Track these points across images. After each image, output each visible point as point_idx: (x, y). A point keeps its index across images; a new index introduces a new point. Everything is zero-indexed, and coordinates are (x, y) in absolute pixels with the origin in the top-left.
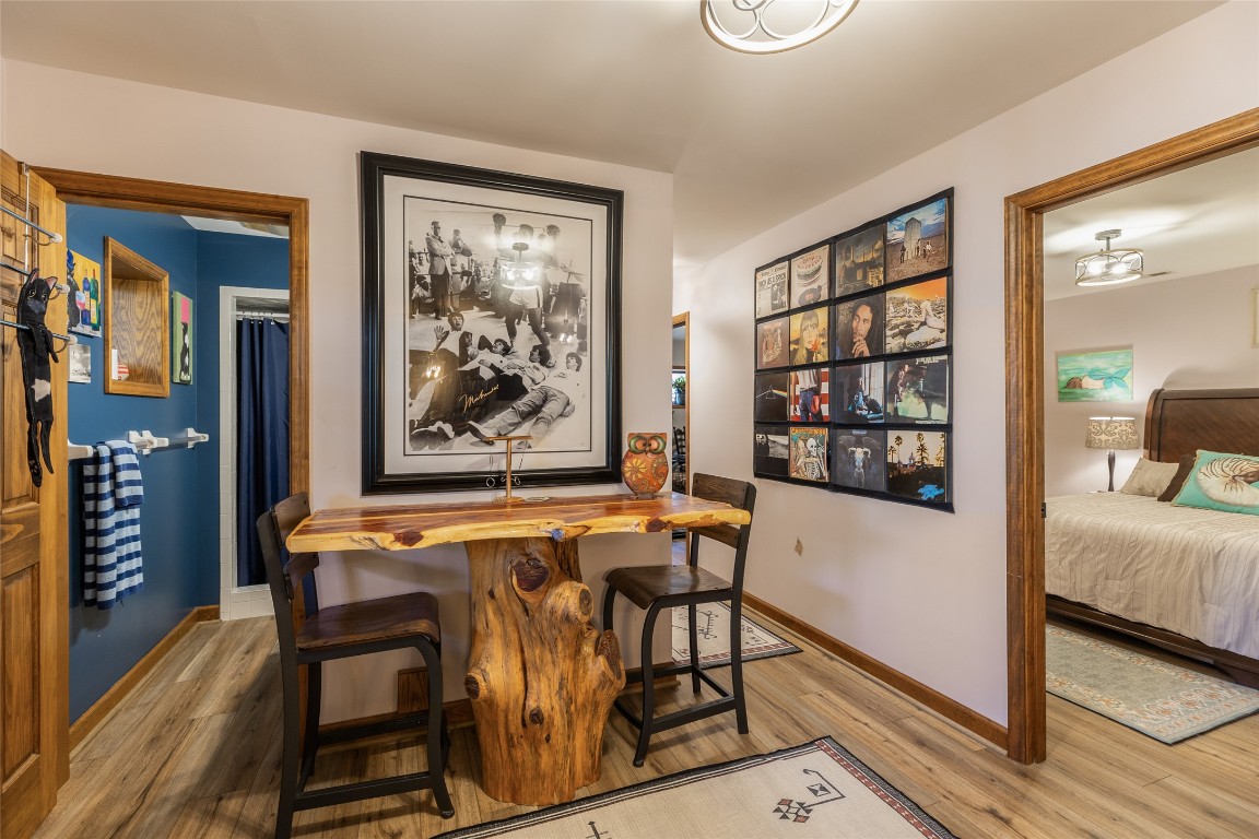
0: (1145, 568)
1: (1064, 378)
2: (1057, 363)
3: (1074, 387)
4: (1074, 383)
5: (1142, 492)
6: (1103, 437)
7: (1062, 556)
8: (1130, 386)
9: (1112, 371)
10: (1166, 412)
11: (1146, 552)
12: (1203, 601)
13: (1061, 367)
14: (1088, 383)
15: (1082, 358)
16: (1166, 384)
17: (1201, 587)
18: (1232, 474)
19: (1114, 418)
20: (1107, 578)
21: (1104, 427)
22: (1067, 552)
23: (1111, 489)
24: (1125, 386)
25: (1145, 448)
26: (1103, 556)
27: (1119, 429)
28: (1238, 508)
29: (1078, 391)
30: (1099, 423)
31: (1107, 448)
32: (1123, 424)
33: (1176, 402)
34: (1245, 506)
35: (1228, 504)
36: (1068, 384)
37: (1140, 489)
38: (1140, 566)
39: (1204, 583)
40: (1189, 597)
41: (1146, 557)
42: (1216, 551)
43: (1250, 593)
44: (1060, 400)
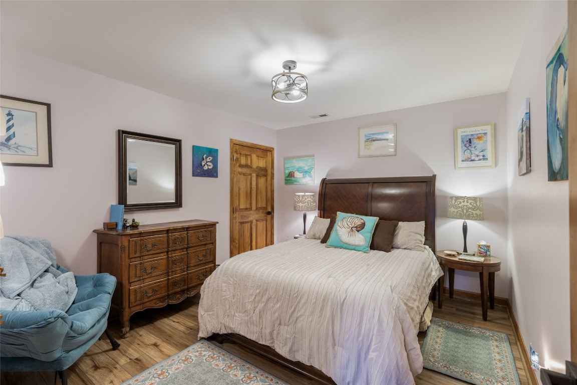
0: (301, 316)
1: (287, 172)
2: (284, 163)
3: (291, 177)
4: (291, 175)
5: (314, 238)
6: (301, 204)
7: (255, 305)
8: (313, 177)
9: (306, 168)
10: (327, 190)
11: (303, 301)
12: (334, 344)
13: (286, 166)
14: (298, 175)
15: (294, 161)
16: (327, 175)
17: (333, 332)
18: (351, 226)
19: (306, 194)
20: (280, 324)
21: (301, 198)
22: (258, 302)
23: (304, 233)
24: (311, 177)
25: (318, 210)
26: (278, 305)
27: (307, 199)
28: (354, 247)
29: (293, 179)
30: (299, 196)
31: (302, 210)
32: (309, 196)
33: (331, 185)
34: (356, 246)
35: (349, 244)
36: (289, 175)
37: (314, 235)
38: (298, 315)
39: (335, 328)
40: (326, 342)
41: (303, 307)
42: (342, 300)
43: (361, 339)
44: (286, 183)
